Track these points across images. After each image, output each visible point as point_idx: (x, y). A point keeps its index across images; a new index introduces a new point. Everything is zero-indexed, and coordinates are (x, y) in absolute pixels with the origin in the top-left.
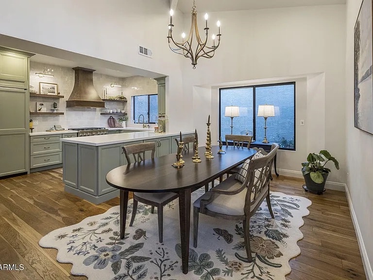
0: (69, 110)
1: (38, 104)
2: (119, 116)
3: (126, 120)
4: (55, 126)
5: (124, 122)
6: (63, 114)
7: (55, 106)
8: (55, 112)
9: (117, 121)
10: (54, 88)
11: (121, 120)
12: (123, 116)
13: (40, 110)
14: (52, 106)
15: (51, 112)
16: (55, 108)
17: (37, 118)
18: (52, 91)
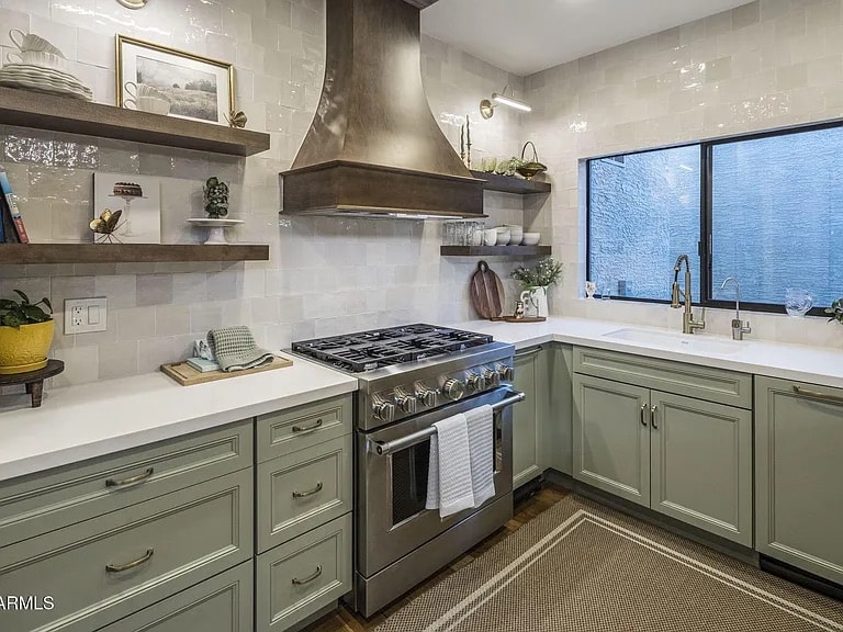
0: (296, 231)
1: (107, 182)
2: (515, 259)
3: (549, 279)
4: (211, 338)
5: (540, 293)
6: (260, 253)
7: (215, 201)
8: (217, 239)
9: (507, 285)
10: (211, 90)
11: (528, 281)
12: (534, 264)
13: (108, 227)
14: (196, 200)
15: (191, 240)
16: (214, 211)
17: (103, 282)
18: (197, 104)
